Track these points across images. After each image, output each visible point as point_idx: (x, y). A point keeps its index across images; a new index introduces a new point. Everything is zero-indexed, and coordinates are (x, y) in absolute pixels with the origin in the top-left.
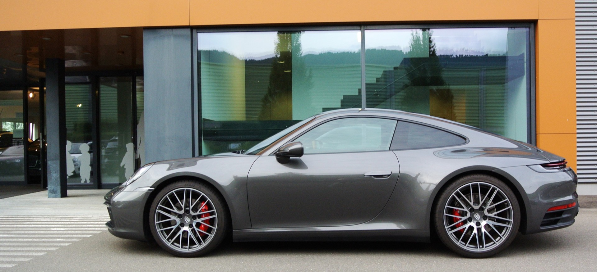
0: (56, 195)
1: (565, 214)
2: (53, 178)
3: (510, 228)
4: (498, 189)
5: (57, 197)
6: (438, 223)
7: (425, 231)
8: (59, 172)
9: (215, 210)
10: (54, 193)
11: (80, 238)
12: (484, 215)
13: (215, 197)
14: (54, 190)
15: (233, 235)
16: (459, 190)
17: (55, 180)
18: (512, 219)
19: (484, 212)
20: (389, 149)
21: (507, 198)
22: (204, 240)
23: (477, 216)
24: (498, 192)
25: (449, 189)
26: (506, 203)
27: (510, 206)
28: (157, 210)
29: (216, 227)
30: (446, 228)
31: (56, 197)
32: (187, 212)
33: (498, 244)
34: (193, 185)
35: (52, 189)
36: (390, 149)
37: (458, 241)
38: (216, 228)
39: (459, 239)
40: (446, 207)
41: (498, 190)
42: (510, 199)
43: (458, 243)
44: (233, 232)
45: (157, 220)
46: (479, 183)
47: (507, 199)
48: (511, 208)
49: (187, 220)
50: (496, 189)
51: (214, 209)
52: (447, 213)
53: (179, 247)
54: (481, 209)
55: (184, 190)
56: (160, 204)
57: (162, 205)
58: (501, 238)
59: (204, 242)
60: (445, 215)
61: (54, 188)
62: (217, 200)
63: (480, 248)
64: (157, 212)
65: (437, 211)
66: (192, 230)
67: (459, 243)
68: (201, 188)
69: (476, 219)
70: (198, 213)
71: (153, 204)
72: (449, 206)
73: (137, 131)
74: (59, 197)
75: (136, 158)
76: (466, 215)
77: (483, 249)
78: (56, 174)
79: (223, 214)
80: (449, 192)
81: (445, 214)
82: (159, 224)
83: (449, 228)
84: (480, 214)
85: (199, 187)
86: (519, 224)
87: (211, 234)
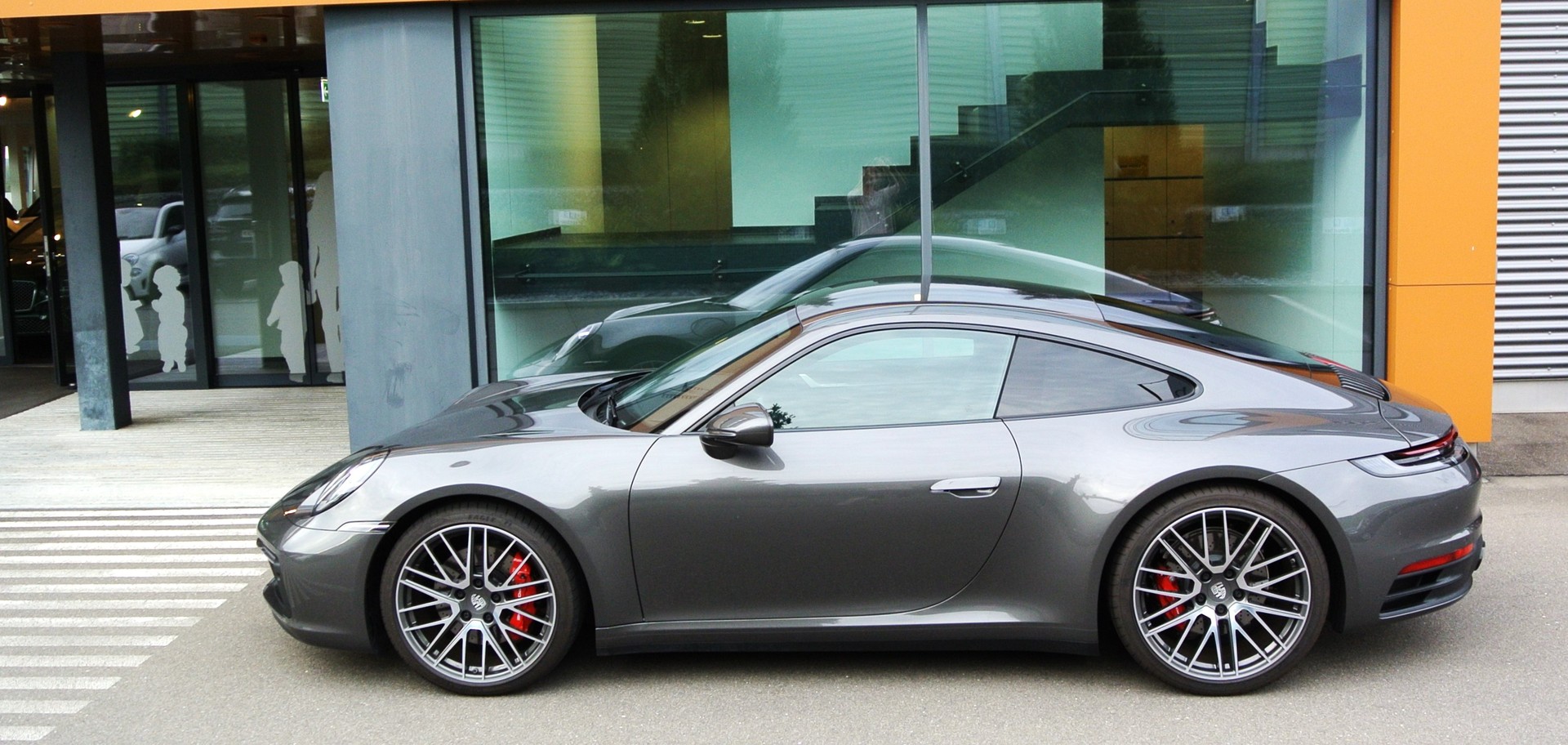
0: (102, 421)
1: (1445, 576)
2: (91, 377)
3: (1302, 620)
4: (1274, 525)
5: (105, 429)
6: (1119, 612)
7: (1087, 629)
8: (107, 361)
9: (548, 579)
10: (97, 418)
11: (194, 612)
12: (1236, 588)
13: (548, 548)
14: (97, 410)
15: (597, 639)
16: (1173, 527)
17: (98, 382)
18: (1307, 600)
19: (1235, 580)
20: (994, 417)
21: (1295, 549)
22: (521, 651)
23: (1219, 591)
24: (1272, 531)
25: (1147, 525)
26: (1293, 560)
27: (1304, 566)
28: (400, 581)
29: (552, 622)
30: (1140, 622)
31: (102, 427)
32: (477, 582)
33: (1270, 661)
34: (491, 517)
35: (91, 406)
36: (997, 415)
37: (1170, 654)
38: (552, 625)
39: (1173, 647)
40: (1140, 571)
41: (1274, 527)
42: (1304, 549)
43: (1169, 661)
44: (597, 633)
45: (402, 605)
46: (1224, 510)
47: (1297, 550)
48: (1305, 572)
49: (479, 602)
50: (1269, 525)
51: (546, 577)
52: (1142, 586)
53: (460, 670)
54: (1231, 573)
55: (468, 528)
56: (407, 565)
57: (413, 567)
58: (1279, 646)
59: (524, 658)
60: (1137, 591)
61: (95, 404)
62: (554, 553)
63: (1224, 670)
64: (401, 583)
65: (1117, 580)
66: (491, 629)
67: (1172, 659)
68: (510, 525)
69: (1217, 596)
70: (505, 587)
71: (388, 563)
72: (1146, 567)
73: (307, 229)
74: (110, 428)
75: (309, 303)
76: (1191, 590)
77: (1233, 673)
78: (99, 367)
79: (569, 588)
80: (1148, 531)
81: (1136, 588)
82: (407, 613)
83: (1146, 623)
84: (1227, 585)
85: (506, 523)
86: (1325, 611)
87: (541, 638)
